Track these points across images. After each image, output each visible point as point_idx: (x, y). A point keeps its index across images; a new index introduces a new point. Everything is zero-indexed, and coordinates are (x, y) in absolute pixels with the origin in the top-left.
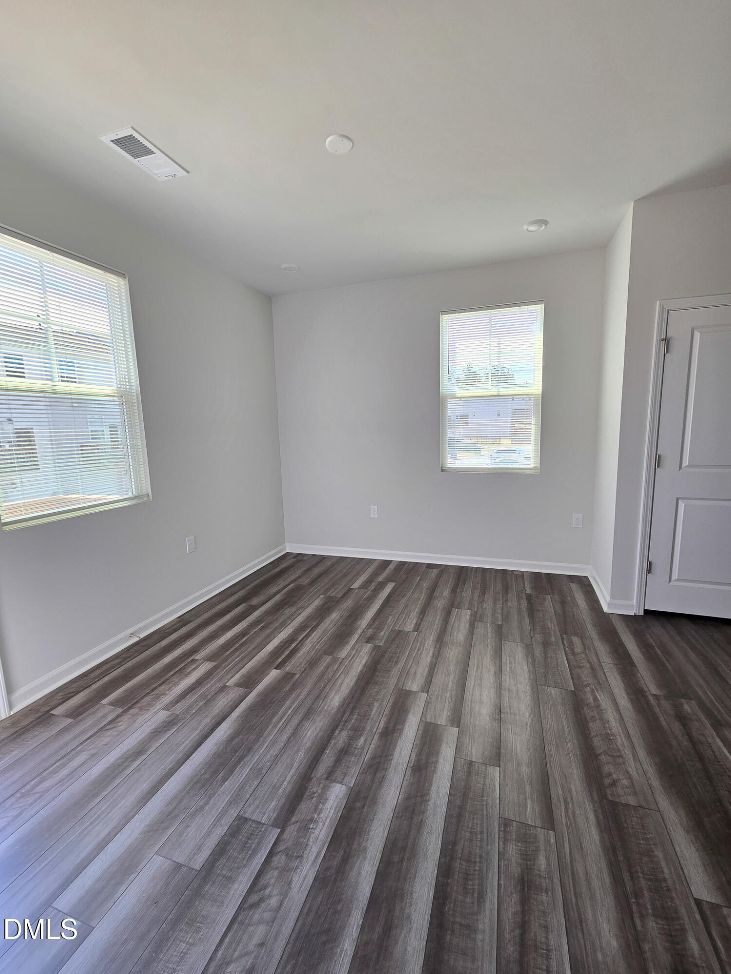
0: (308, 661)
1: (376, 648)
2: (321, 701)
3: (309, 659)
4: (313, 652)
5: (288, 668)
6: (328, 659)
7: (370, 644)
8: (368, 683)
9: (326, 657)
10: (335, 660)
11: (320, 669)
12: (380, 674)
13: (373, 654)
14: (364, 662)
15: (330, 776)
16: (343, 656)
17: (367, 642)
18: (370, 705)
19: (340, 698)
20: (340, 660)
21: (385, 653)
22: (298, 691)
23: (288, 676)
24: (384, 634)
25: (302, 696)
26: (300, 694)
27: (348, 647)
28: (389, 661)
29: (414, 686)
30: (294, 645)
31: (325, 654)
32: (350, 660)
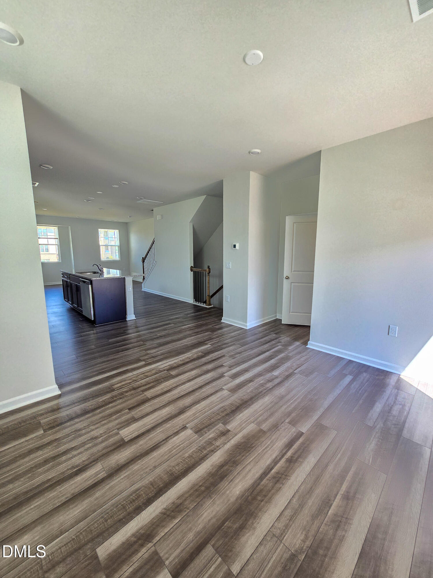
0: (279, 430)
1: (225, 424)
2: (275, 401)
3: (278, 432)
4: (273, 438)
5: (293, 431)
6: (265, 427)
7: (228, 428)
8: (246, 402)
9: (265, 429)
10: (259, 424)
11: (271, 421)
12: (237, 404)
13: (232, 418)
14: (241, 415)
15: (277, 377)
16: (252, 425)
17: (228, 431)
18: (251, 392)
19: (265, 399)
20: (255, 422)
21: (223, 417)
22: (287, 411)
23: (293, 423)
24: (210, 434)
25: (285, 407)
26: (286, 409)
27: (245, 432)
28: (226, 410)
29: (225, 393)
30: (289, 454)
31: (264, 432)
32: (249, 419)
